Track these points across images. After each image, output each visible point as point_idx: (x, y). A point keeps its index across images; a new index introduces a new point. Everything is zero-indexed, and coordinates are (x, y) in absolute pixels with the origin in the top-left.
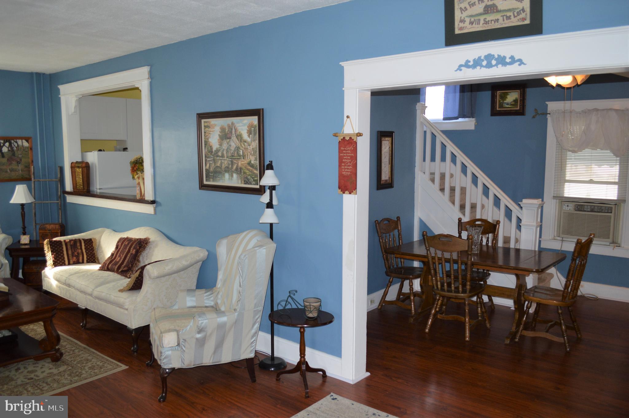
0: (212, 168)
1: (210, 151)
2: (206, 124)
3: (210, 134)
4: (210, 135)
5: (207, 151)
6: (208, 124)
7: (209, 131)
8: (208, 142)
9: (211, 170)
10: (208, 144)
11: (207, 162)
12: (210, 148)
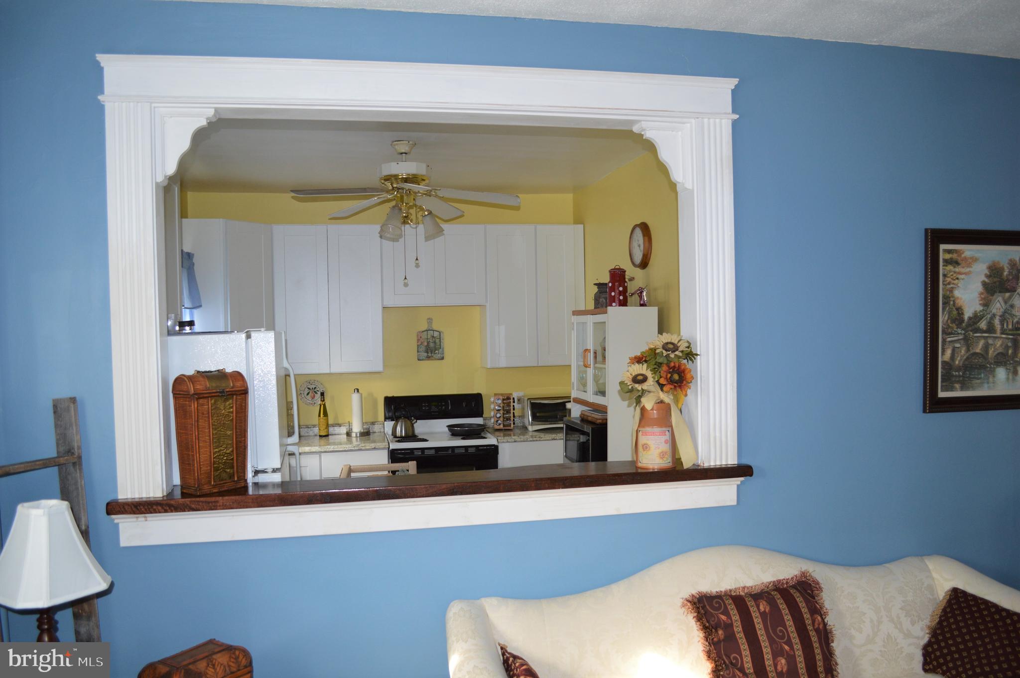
0: (959, 358)
1: (956, 319)
2: (948, 256)
3: (958, 279)
4: (956, 281)
5: (946, 318)
6: (955, 256)
7: (955, 272)
8: (952, 299)
9: (957, 362)
10: (952, 303)
11: (947, 343)
12: (955, 312)
